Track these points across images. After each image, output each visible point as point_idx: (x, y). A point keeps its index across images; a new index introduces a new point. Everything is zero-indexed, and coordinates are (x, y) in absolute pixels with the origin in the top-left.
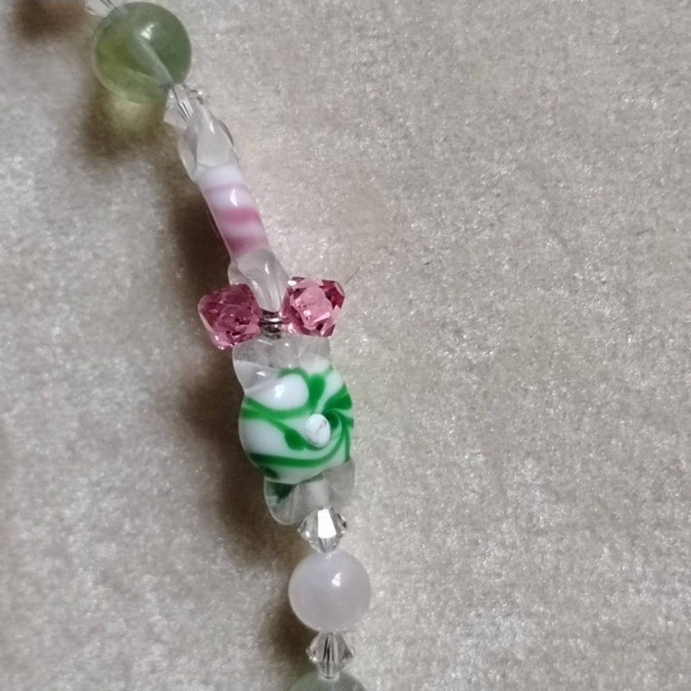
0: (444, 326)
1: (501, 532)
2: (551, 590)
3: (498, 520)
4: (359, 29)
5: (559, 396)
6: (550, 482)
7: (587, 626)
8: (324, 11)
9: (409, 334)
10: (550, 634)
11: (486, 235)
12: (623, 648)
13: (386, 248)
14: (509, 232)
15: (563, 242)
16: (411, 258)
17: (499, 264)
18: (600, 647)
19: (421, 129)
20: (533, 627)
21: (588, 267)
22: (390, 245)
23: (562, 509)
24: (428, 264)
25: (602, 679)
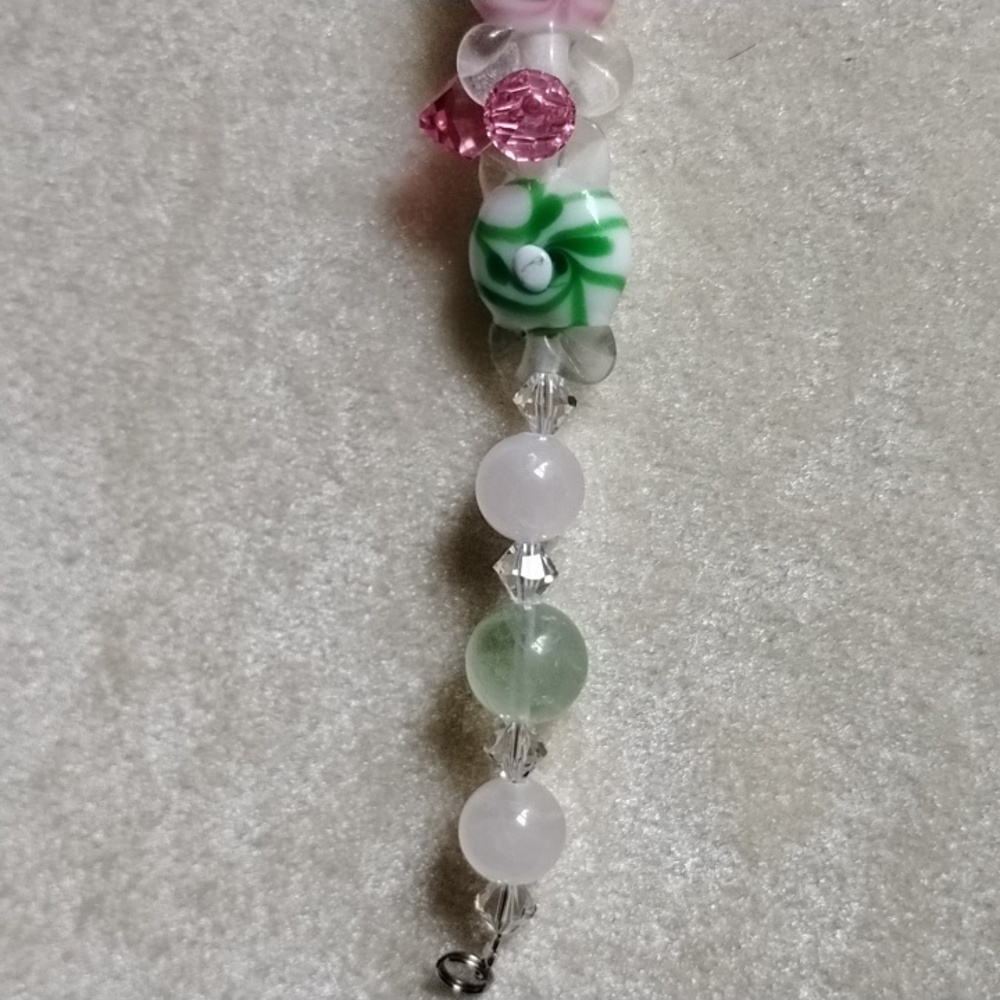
0: (843, 150)
1: (829, 447)
2: (869, 542)
3: (831, 431)
5: (967, 284)
6: (917, 396)
7: (904, 601)
9: (793, 151)
10: (852, 600)
11: (939, 41)
12: (941, 643)
13: (799, 25)
14: (970, 44)
16: (828, 48)
17: (945, 85)
18: (911, 635)
20: (832, 584)
22: (805, 24)
23: (920, 436)
24: (849, 60)
25: (899, 677)
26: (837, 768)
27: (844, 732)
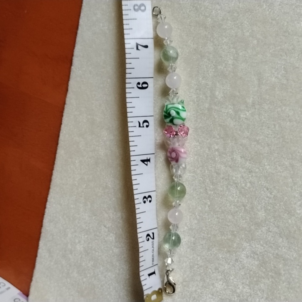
0: (265, 187)
4: (268, 127)
8: (263, 121)
10: (265, 251)
12: (278, 258)
13: (259, 169)
14: (283, 175)
15: (293, 180)
18: (274, 257)
19: (273, 150)
20: (263, 248)
21: (296, 186)
23: (275, 229)
25: (272, 263)
26: (263, 275)
27: (264, 270)
